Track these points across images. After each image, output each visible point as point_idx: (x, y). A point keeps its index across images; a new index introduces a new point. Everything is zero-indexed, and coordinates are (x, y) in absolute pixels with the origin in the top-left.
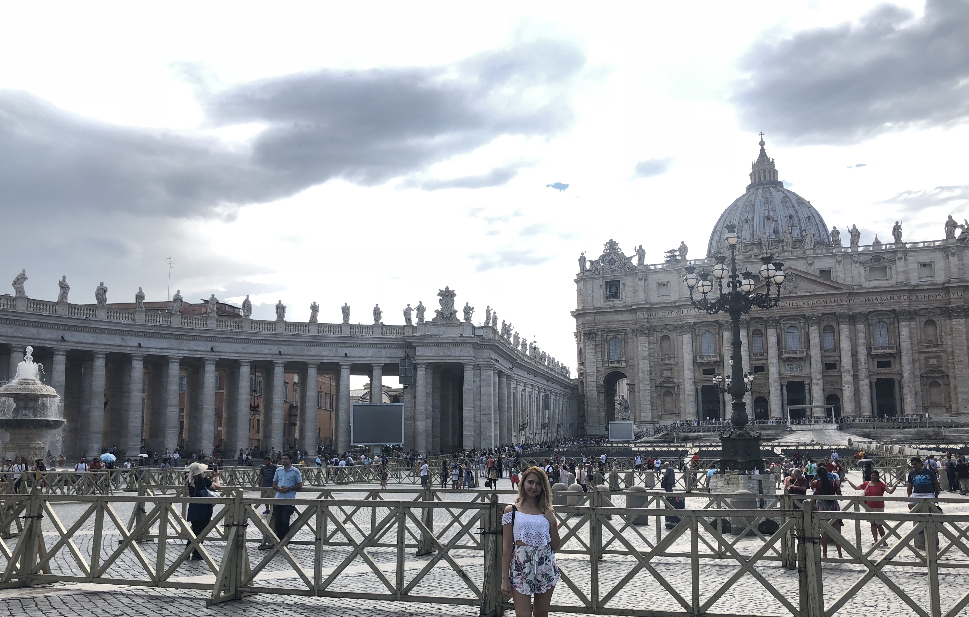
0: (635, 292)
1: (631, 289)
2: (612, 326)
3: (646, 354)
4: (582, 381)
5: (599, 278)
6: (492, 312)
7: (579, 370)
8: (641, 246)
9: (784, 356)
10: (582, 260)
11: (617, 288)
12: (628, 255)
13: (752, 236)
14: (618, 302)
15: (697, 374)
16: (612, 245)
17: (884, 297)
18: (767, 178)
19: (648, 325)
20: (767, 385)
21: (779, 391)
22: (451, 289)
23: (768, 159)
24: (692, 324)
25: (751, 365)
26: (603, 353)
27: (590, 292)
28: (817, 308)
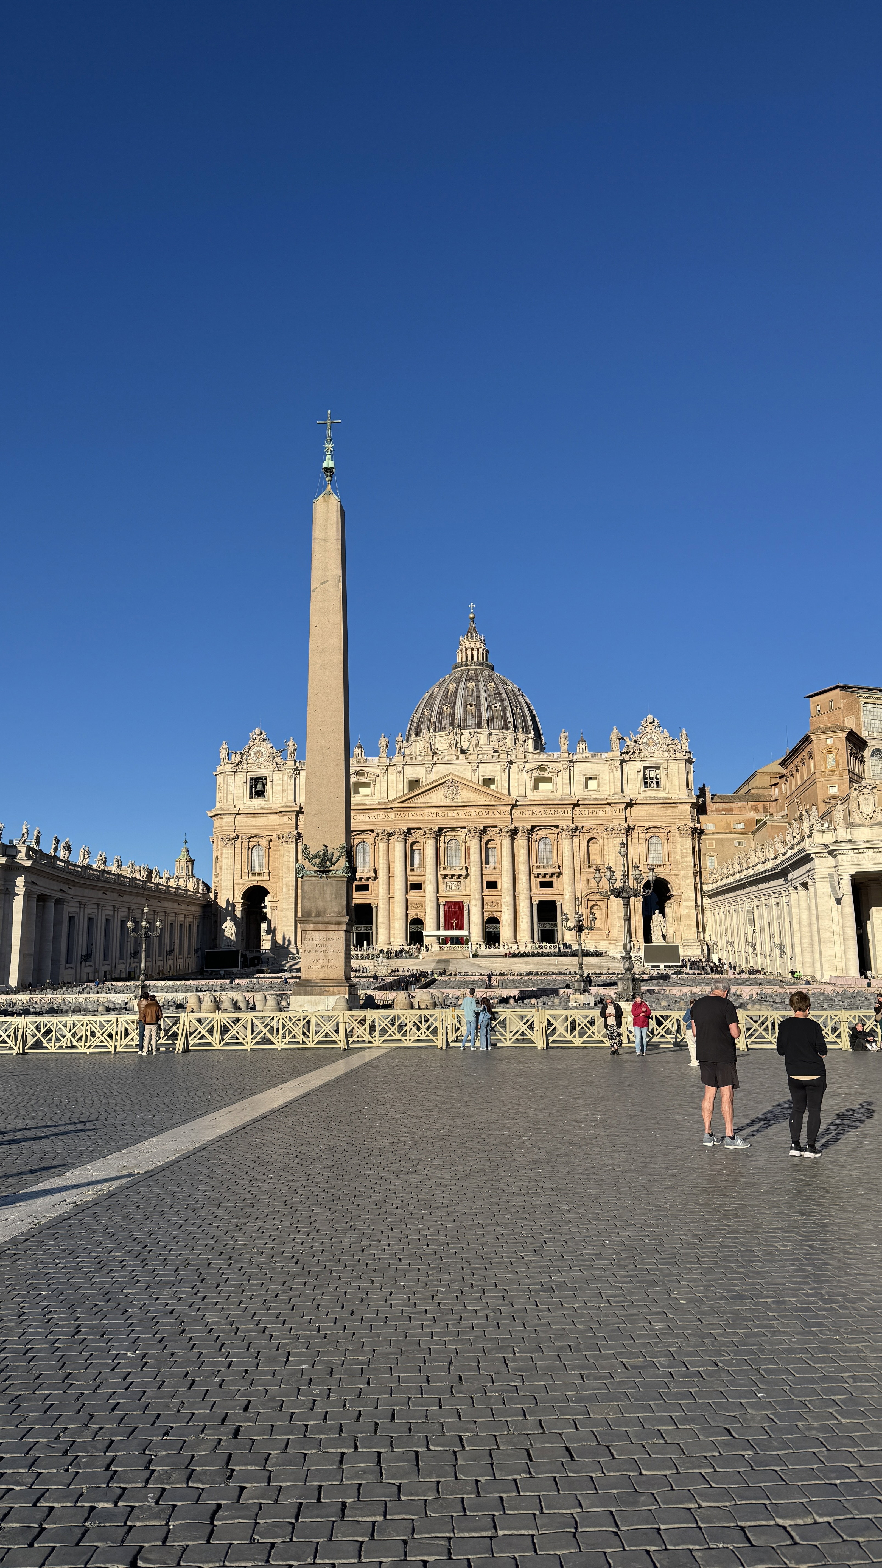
0: (283, 791)
1: (280, 788)
2: (255, 833)
5: (242, 773)
9: (443, 872)
11: (264, 786)
14: (264, 802)
17: (548, 811)
18: (475, 659)
19: (296, 831)
20: (421, 904)
21: (435, 912)
25: (406, 880)
26: (243, 863)
27: (232, 789)
28: (478, 819)
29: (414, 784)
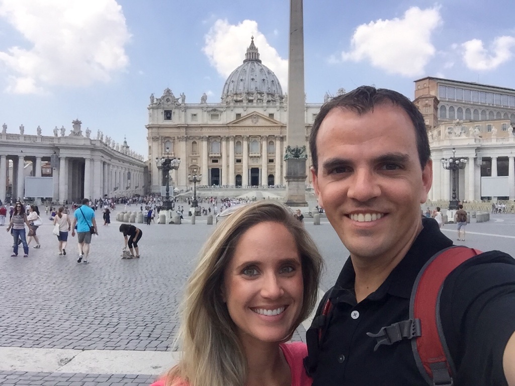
0: (180, 117)
1: (178, 116)
2: (167, 135)
3: (184, 150)
4: (150, 164)
5: (161, 108)
6: (100, 133)
7: (149, 157)
8: (183, 93)
9: (250, 155)
10: (152, 98)
11: (171, 115)
12: (176, 97)
13: (244, 88)
14: (171, 122)
15: (209, 162)
16: (168, 92)
18: (254, 58)
19: (186, 136)
20: (241, 169)
21: (247, 172)
22: (79, 120)
23: (255, 48)
24: (208, 136)
25: (235, 158)
26: (162, 149)
27: (156, 115)
28: (266, 133)
29: (238, 115)
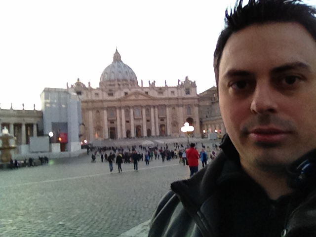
1: (86, 94)
3: (92, 116)
9: (135, 118)
15: (109, 124)
17: (163, 101)
18: (118, 59)
19: (92, 107)
20: (130, 127)
21: (134, 129)
23: (118, 53)
24: (107, 107)
25: (125, 120)
28: (145, 103)
29: (126, 94)
